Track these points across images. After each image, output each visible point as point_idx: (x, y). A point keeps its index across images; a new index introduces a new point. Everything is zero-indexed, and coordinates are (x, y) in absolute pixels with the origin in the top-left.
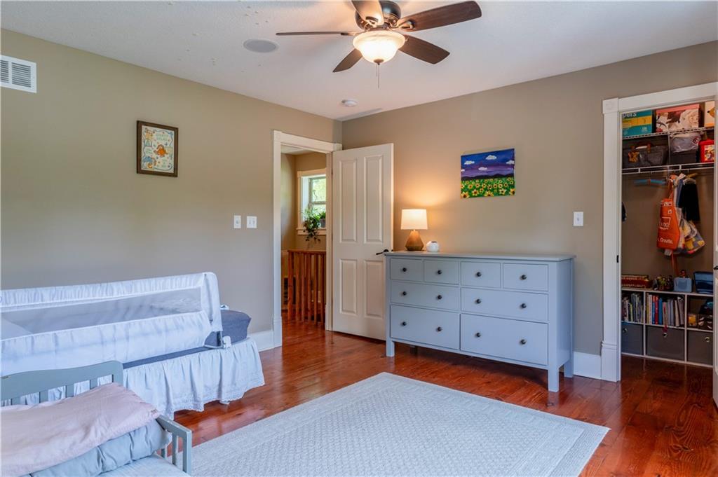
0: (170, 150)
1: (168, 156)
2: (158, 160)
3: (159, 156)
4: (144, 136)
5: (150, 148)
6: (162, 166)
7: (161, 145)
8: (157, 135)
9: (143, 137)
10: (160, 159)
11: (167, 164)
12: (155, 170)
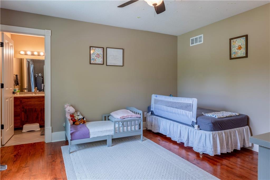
0: (244, 46)
1: (243, 49)
2: (238, 52)
3: (239, 50)
4: (232, 43)
5: (235, 48)
6: (240, 54)
7: (240, 45)
8: (238, 42)
9: (232, 45)
10: (239, 51)
11: (242, 53)
12: (237, 57)
